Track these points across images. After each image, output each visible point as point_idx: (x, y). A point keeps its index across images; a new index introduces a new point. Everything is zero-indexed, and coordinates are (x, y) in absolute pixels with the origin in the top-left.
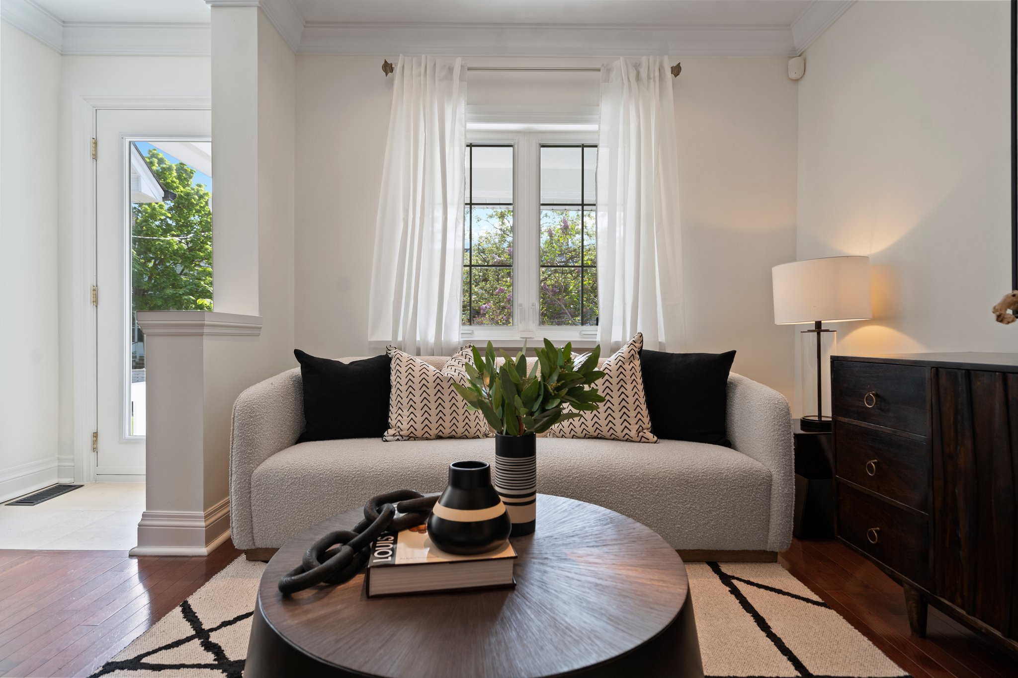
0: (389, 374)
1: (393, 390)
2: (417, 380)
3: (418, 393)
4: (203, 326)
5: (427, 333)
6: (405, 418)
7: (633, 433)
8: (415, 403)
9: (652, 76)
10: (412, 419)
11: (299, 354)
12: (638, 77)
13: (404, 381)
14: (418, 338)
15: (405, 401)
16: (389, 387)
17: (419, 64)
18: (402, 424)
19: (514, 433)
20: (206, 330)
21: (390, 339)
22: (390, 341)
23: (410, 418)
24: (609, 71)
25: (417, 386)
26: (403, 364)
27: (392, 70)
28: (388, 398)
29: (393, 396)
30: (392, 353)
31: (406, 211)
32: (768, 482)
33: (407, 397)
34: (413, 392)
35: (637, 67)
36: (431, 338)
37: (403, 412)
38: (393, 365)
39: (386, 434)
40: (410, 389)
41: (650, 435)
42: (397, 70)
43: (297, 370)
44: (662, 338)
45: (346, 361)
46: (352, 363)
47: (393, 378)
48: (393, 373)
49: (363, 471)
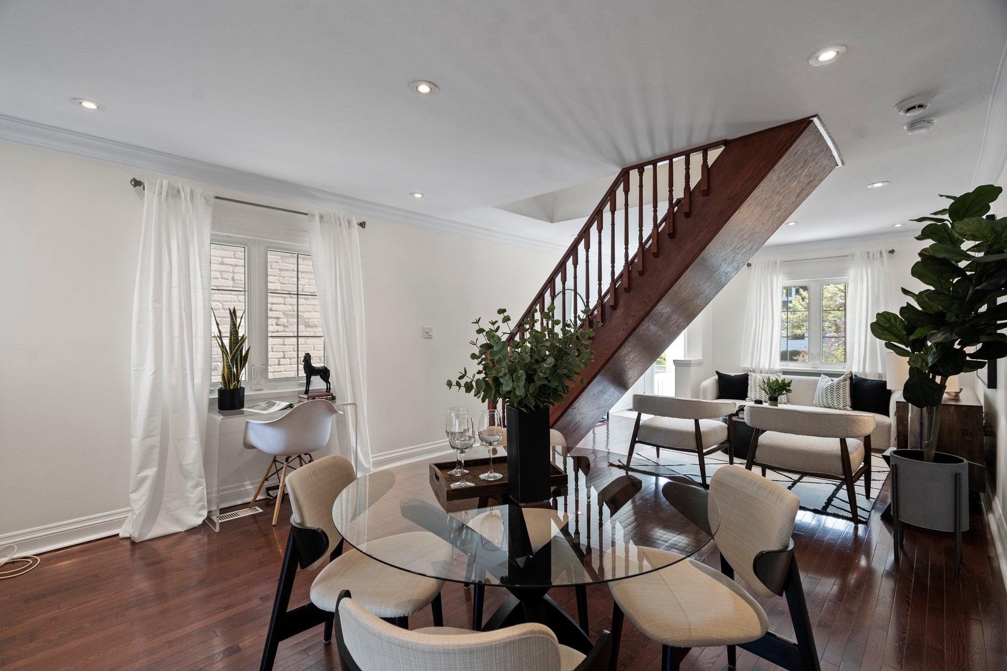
0: (748, 380)
1: (749, 386)
2: (757, 383)
3: (757, 387)
4: (690, 364)
5: (765, 364)
6: (753, 394)
7: (841, 407)
8: (757, 390)
9: (875, 258)
11: (717, 372)
12: (869, 257)
13: (753, 383)
14: (761, 367)
15: (753, 389)
16: (747, 385)
17: (762, 263)
18: (752, 396)
19: (772, 396)
20: (691, 365)
21: (750, 366)
22: (749, 368)
23: (755, 395)
24: (853, 256)
25: (757, 385)
26: (753, 377)
27: (751, 265)
28: (748, 388)
29: (749, 387)
30: (749, 373)
31: (756, 320)
32: (890, 426)
35: (868, 253)
36: (767, 367)
37: (753, 392)
38: (749, 377)
39: (746, 398)
40: (755, 385)
41: (848, 408)
42: (753, 266)
43: (717, 377)
44: (880, 371)
45: (733, 374)
46: (735, 376)
47: (749, 381)
48: (749, 380)
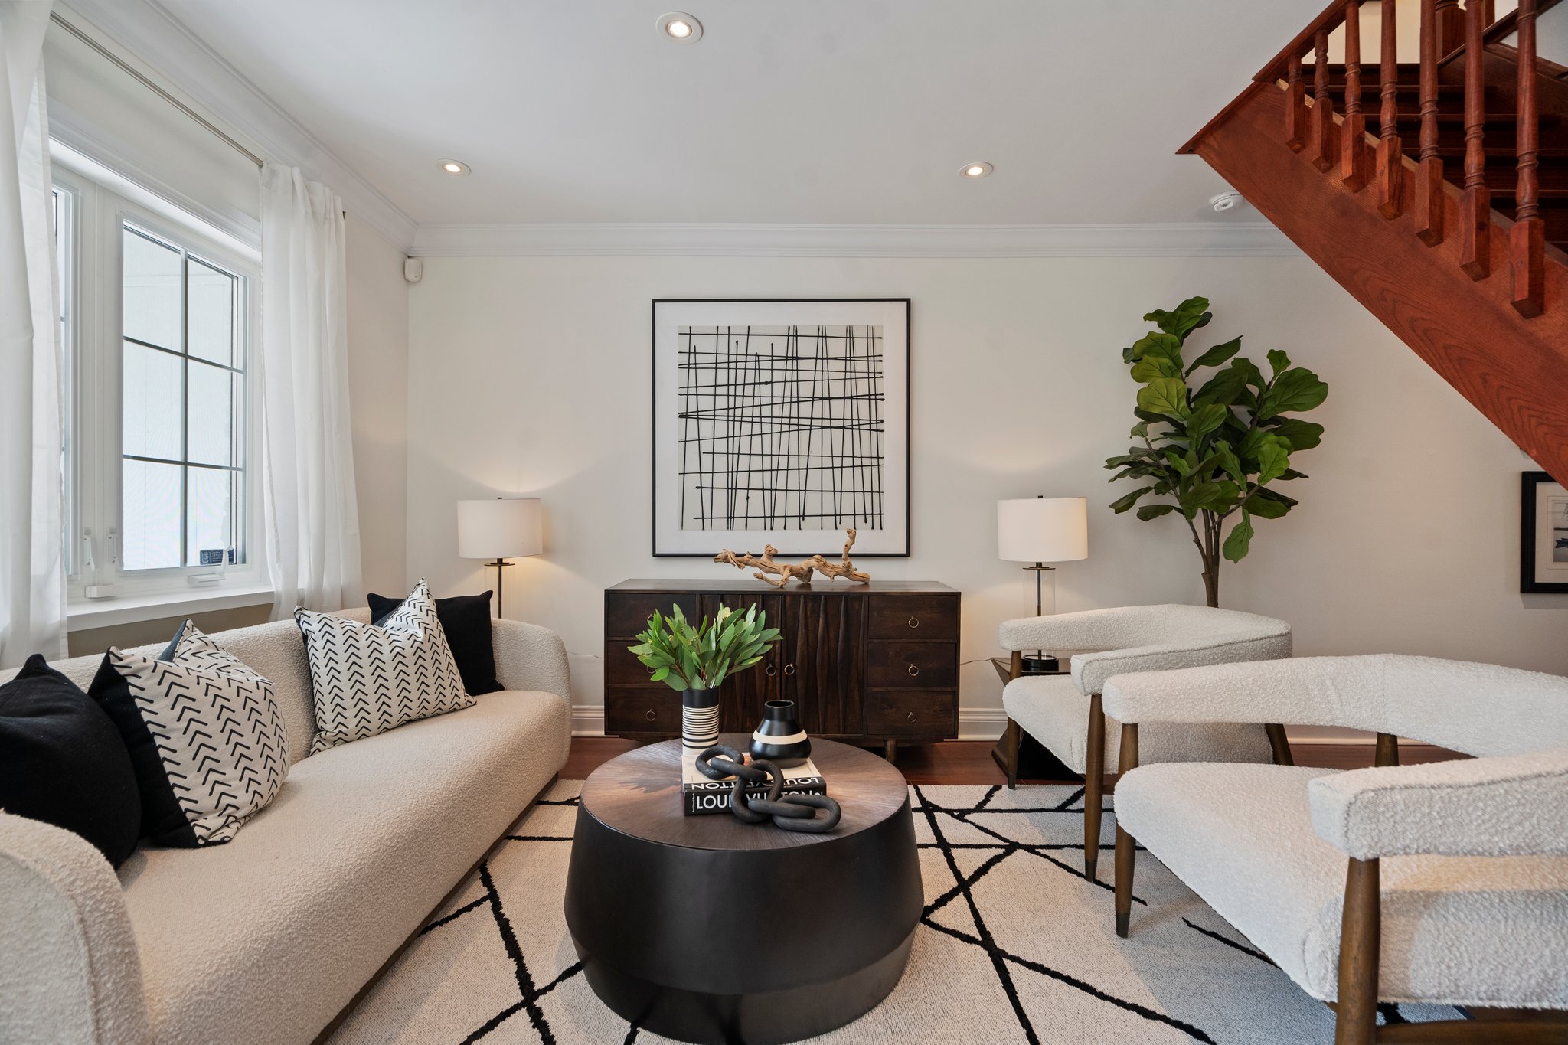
2: (236, 703)
3: (246, 728)
6: (235, 783)
8: (248, 748)
10: (250, 779)
12: (312, 207)
18: (236, 798)
23: (245, 780)
24: (273, 173)
25: (241, 715)
33: (227, 743)
34: (236, 728)
35: (309, 191)
37: (225, 774)
39: (198, 831)
40: (230, 725)
41: (467, 696)
49: (339, 878)
